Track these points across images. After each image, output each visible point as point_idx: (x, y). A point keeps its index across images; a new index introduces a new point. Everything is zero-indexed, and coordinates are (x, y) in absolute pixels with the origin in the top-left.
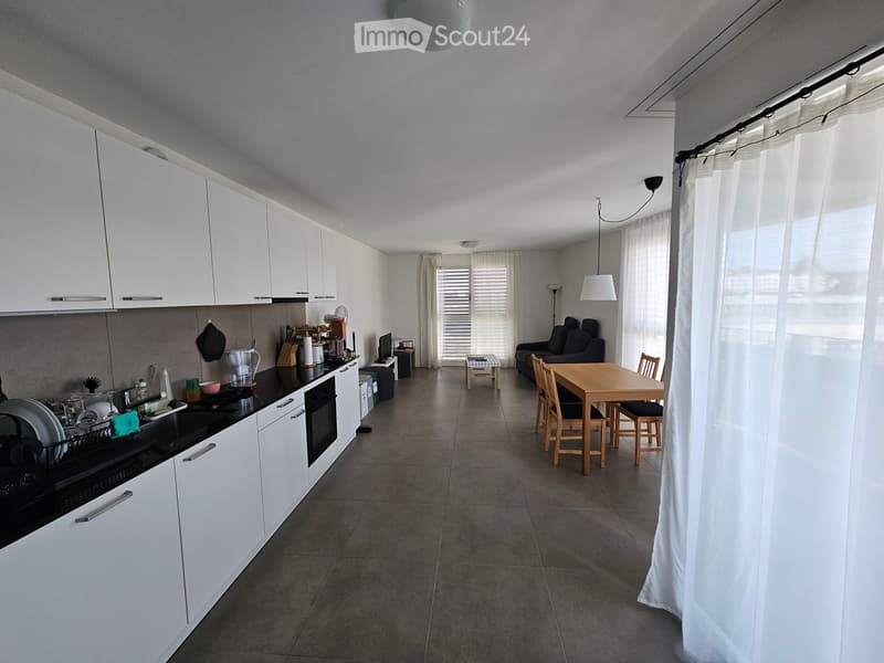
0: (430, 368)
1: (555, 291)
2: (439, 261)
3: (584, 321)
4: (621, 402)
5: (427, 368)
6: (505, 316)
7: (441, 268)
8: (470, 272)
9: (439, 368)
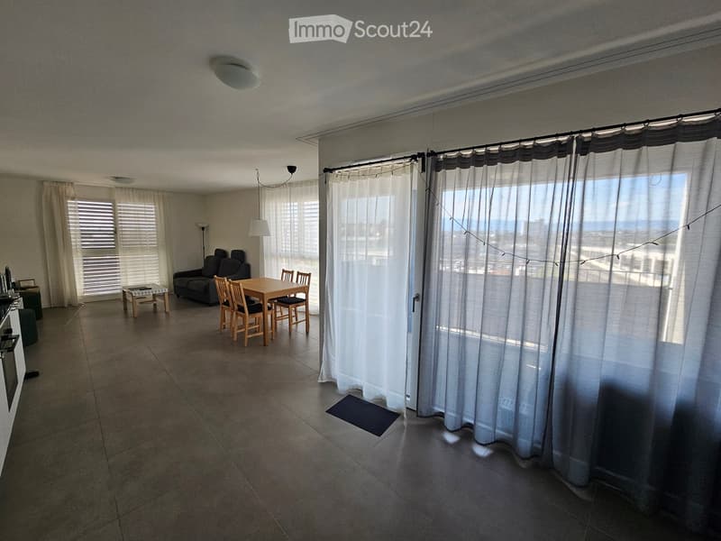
0: (66, 307)
1: (203, 229)
2: (71, 191)
3: (233, 252)
4: (277, 299)
5: (63, 307)
6: (157, 248)
7: (73, 199)
8: (114, 206)
9: (81, 305)
